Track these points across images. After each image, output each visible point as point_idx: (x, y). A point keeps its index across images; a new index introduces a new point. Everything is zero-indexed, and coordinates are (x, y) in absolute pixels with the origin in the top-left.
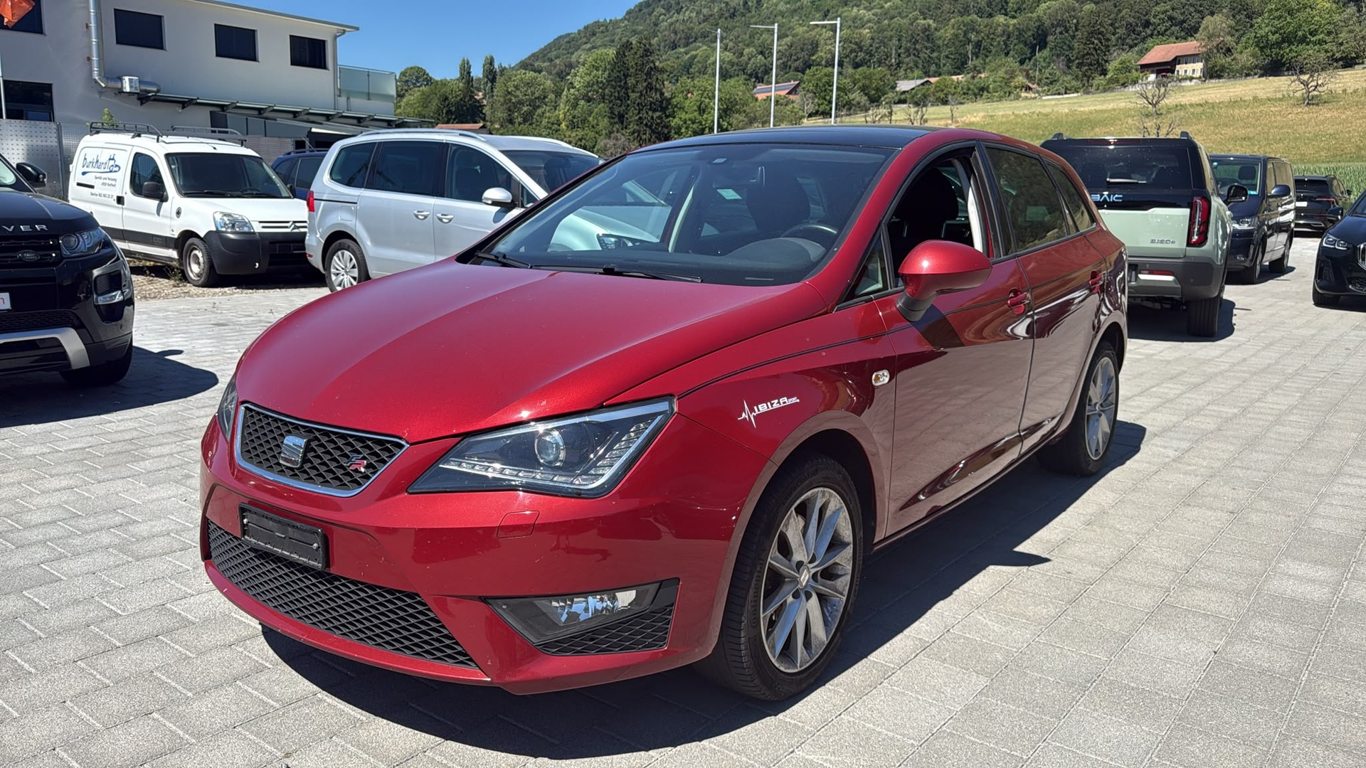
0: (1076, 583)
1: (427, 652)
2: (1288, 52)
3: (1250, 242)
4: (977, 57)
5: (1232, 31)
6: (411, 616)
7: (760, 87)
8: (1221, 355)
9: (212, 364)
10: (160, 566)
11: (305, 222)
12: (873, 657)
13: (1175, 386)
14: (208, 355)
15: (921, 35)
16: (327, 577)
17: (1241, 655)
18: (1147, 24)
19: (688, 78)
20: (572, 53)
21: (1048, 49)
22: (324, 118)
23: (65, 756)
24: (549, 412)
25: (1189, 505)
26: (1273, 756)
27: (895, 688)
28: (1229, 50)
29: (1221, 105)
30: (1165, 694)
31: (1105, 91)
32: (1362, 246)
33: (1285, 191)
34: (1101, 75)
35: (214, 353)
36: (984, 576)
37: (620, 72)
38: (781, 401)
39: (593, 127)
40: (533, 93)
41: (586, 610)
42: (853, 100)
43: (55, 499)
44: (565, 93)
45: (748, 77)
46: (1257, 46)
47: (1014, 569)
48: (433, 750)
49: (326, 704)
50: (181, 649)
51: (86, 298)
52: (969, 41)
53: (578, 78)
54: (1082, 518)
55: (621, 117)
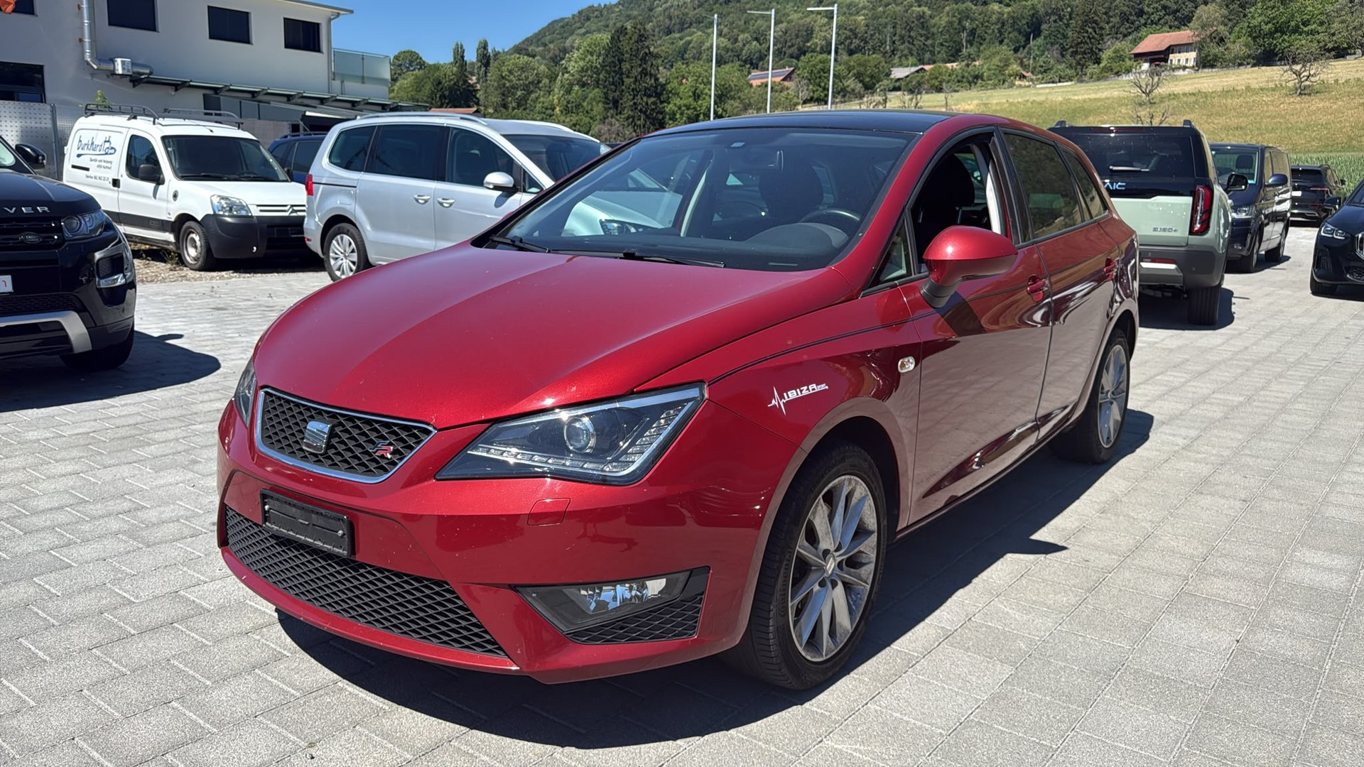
0: (1095, 572)
1: (455, 640)
2: (1281, 42)
3: (1248, 231)
4: (971, 45)
5: (1226, 20)
6: (439, 604)
7: (755, 73)
8: (1223, 344)
9: (213, 348)
10: (172, 552)
11: (304, 206)
12: (896, 645)
13: (1180, 375)
14: (208, 340)
15: (916, 22)
16: (352, 565)
17: (1263, 644)
18: (1141, 13)
19: (683, 64)
20: (566, 38)
21: (1043, 37)
22: (318, 102)
23: (85, 746)
24: (579, 398)
25: (1202, 493)
26: (1302, 745)
27: (921, 677)
28: (1222, 40)
29: (1214, 95)
30: (1190, 683)
31: (1099, 79)
32: (1360, 236)
33: (1282, 180)
34: (1094, 63)
35: (215, 337)
36: (1002, 564)
37: (614, 57)
38: (810, 387)
39: (587, 112)
40: (527, 78)
41: (615, 598)
42: (848, 86)
43: (60, 484)
44: (559, 78)
45: (742, 64)
46: (1250, 36)
47: (1031, 557)
48: (459, 740)
49: (347, 693)
50: (196, 637)
51: (88, 281)
52: (964, 28)
53: (572, 63)
54: (1096, 506)
55: (616, 103)
